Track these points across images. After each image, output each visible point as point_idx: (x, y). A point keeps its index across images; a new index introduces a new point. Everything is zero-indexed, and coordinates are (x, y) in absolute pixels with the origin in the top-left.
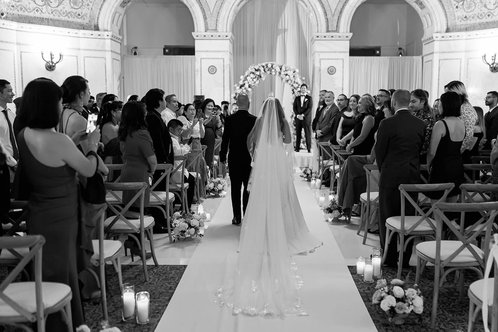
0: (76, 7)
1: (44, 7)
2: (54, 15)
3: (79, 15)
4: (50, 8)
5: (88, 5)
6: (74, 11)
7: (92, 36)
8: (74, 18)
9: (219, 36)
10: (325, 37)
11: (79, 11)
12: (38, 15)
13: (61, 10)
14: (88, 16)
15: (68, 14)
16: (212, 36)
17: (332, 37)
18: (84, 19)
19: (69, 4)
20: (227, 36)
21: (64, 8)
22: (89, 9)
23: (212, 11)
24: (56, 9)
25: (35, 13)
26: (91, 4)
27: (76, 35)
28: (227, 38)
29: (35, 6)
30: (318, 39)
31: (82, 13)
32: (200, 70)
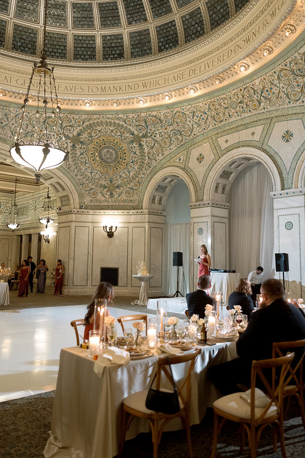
0: (130, 196)
1: (110, 199)
2: (116, 203)
3: (132, 201)
4: (114, 199)
5: (137, 193)
6: (129, 198)
7: (137, 214)
8: (128, 203)
9: (204, 204)
10: (281, 194)
11: (132, 198)
12: (106, 204)
13: (120, 199)
14: (137, 200)
15: (124, 201)
16: (200, 205)
17: (287, 193)
18: (135, 203)
19: (125, 195)
20: (209, 204)
21: (122, 197)
22: (137, 196)
23: (200, 185)
24: (117, 199)
25: (104, 203)
26: (139, 193)
27: (128, 214)
28: (209, 205)
29: (104, 198)
30: (275, 197)
31: (133, 199)
32: (193, 232)
